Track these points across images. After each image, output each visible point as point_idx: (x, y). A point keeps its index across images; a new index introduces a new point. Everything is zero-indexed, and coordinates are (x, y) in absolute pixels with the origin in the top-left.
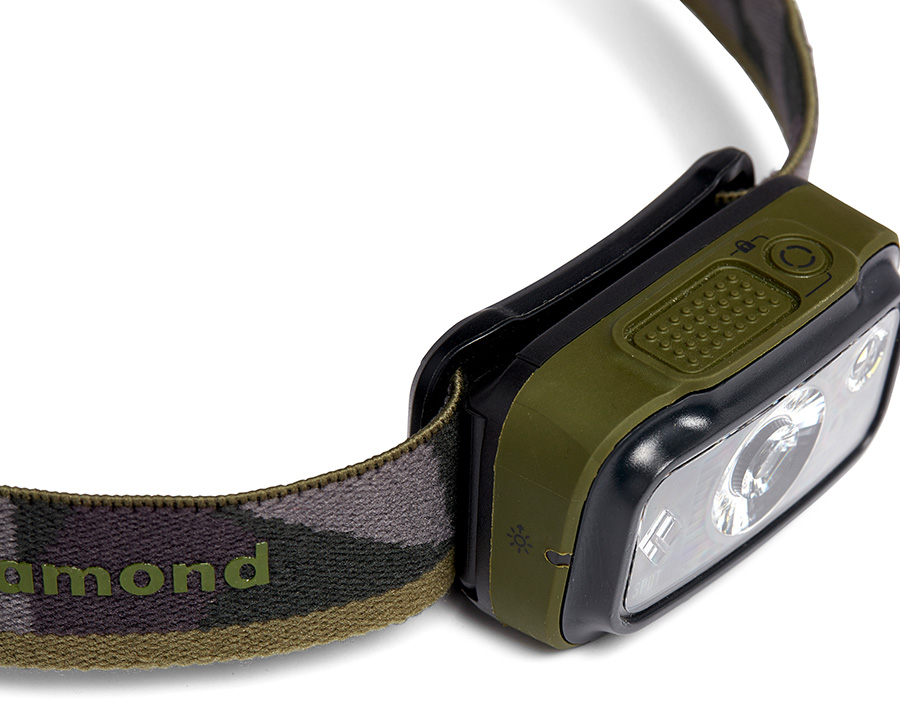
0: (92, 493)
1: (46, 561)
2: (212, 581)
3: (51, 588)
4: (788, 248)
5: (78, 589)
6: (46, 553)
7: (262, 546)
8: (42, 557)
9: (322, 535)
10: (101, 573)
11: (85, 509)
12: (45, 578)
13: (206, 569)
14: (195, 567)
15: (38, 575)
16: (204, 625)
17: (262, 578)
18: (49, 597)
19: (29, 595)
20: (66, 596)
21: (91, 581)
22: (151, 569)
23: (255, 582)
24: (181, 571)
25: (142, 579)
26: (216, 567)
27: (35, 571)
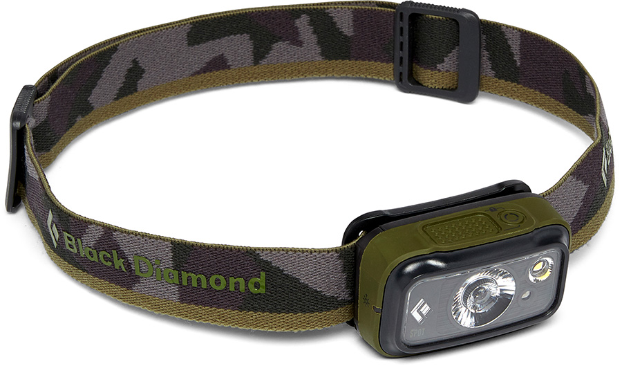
0: (200, 241)
1: (183, 270)
2: (244, 287)
3: (185, 283)
4: (511, 214)
5: (195, 284)
6: (183, 267)
7: (263, 274)
8: (182, 268)
9: (287, 275)
10: (203, 277)
11: (197, 248)
12: (182, 277)
13: (241, 281)
14: (237, 279)
15: (180, 275)
16: (241, 309)
17: (262, 290)
18: (184, 286)
19: (177, 285)
20: (190, 286)
21: (199, 280)
22: (222, 278)
23: (259, 291)
24: (232, 280)
25: (218, 282)
26: (246, 281)
27: (179, 274)
